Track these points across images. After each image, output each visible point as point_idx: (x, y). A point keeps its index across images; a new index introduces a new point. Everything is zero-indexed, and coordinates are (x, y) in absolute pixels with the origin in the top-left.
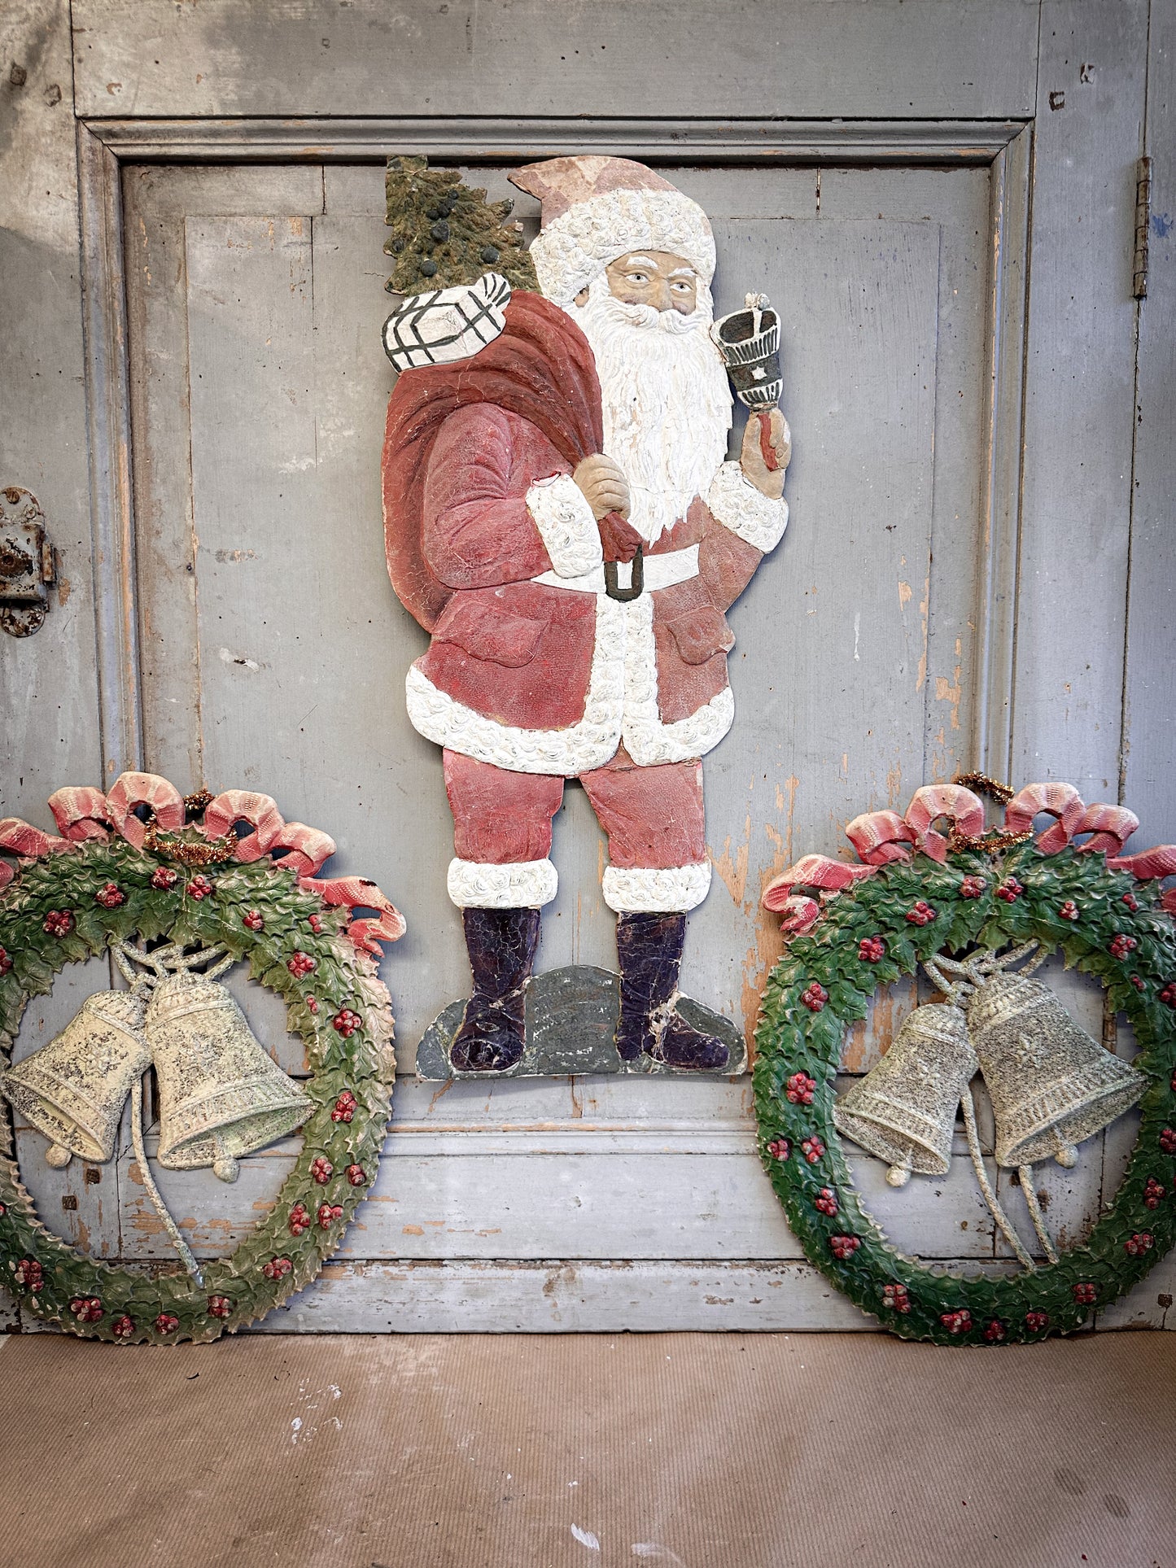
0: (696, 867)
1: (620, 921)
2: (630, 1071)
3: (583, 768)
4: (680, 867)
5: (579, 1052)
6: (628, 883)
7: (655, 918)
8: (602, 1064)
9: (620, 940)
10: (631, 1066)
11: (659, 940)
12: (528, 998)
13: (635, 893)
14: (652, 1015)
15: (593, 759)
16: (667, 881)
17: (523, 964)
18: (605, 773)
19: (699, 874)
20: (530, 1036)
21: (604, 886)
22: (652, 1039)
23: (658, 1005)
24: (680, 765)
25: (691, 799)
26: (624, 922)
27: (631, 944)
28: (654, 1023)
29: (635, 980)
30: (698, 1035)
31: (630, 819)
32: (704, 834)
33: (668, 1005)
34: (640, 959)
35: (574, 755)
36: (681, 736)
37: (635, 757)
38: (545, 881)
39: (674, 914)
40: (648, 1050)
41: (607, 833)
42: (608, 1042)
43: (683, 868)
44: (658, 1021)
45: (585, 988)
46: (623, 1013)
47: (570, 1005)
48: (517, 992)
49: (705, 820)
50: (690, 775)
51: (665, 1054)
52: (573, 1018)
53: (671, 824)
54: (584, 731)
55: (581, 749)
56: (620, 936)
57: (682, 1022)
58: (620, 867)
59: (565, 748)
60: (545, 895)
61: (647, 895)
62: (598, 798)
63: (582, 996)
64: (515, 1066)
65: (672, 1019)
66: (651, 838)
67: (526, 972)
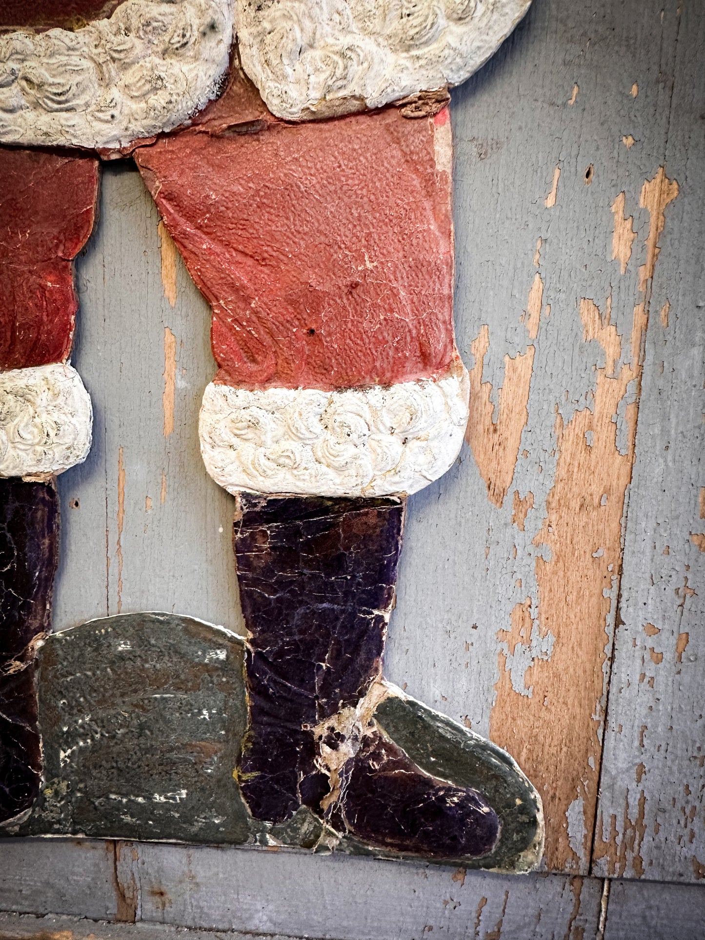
0: (431, 387)
1: (239, 517)
2: (272, 842)
3: (137, 127)
4: (387, 385)
5: (159, 798)
6: (254, 425)
7: (326, 511)
8: (210, 826)
9: (243, 562)
10: (275, 833)
11: (336, 564)
12: (42, 678)
13: (274, 449)
14: (321, 730)
15: (158, 100)
16: (351, 419)
17: (27, 606)
18: (198, 141)
19: (437, 401)
20: (52, 757)
21: (203, 431)
22: (321, 784)
23: (335, 710)
24: (392, 117)
25: (417, 207)
26: (250, 520)
27: (268, 571)
28: (326, 749)
29: (281, 653)
30: (428, 783)
31: (262, 261)
32: (451, 300)
33: (359, 711)
34: (292, 606)
35: (115, 93)
36: (394, 25)
37: (269, 89)
38: (55, 416)
39: (372, 502)
40: (314, 804)
41: (207, 297)
42: (221, 782)
43: (396, 388)
44: (334, 747)
45: (165, 665)
46: (254, 721)
47: (135, 698)
48: (16, 666)
49: (455, 264)
50: (416, 141)
51: (350, 816)
52: (142, 727)
53: (365, 274)
54: (135, 23)
55: (130, 77)
56: (241, 548)
57: (390, 750)
58: (238, 383)
59: (92, 74)
60: (58, 452)
61: (303, 455)
62: (179, 207)
63: (159, 682)
64: (24, 815)
65: (366, 741)
66: (316, 311)
67: (35, 624)
